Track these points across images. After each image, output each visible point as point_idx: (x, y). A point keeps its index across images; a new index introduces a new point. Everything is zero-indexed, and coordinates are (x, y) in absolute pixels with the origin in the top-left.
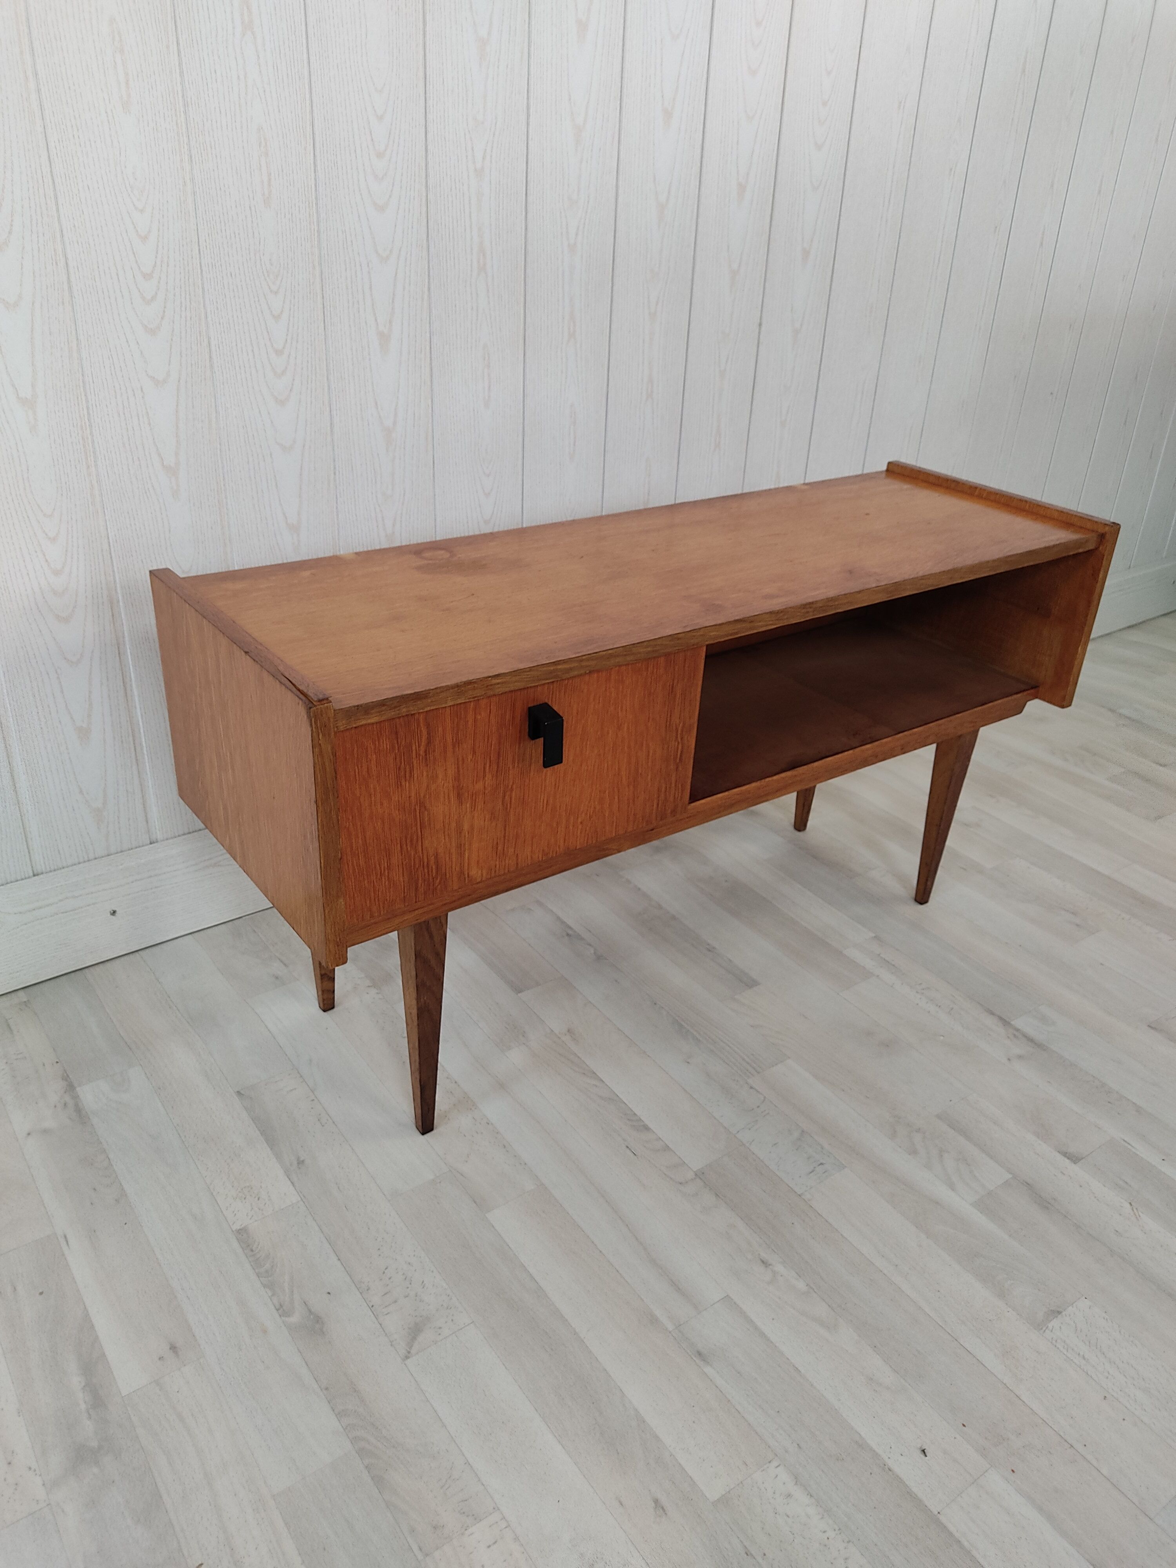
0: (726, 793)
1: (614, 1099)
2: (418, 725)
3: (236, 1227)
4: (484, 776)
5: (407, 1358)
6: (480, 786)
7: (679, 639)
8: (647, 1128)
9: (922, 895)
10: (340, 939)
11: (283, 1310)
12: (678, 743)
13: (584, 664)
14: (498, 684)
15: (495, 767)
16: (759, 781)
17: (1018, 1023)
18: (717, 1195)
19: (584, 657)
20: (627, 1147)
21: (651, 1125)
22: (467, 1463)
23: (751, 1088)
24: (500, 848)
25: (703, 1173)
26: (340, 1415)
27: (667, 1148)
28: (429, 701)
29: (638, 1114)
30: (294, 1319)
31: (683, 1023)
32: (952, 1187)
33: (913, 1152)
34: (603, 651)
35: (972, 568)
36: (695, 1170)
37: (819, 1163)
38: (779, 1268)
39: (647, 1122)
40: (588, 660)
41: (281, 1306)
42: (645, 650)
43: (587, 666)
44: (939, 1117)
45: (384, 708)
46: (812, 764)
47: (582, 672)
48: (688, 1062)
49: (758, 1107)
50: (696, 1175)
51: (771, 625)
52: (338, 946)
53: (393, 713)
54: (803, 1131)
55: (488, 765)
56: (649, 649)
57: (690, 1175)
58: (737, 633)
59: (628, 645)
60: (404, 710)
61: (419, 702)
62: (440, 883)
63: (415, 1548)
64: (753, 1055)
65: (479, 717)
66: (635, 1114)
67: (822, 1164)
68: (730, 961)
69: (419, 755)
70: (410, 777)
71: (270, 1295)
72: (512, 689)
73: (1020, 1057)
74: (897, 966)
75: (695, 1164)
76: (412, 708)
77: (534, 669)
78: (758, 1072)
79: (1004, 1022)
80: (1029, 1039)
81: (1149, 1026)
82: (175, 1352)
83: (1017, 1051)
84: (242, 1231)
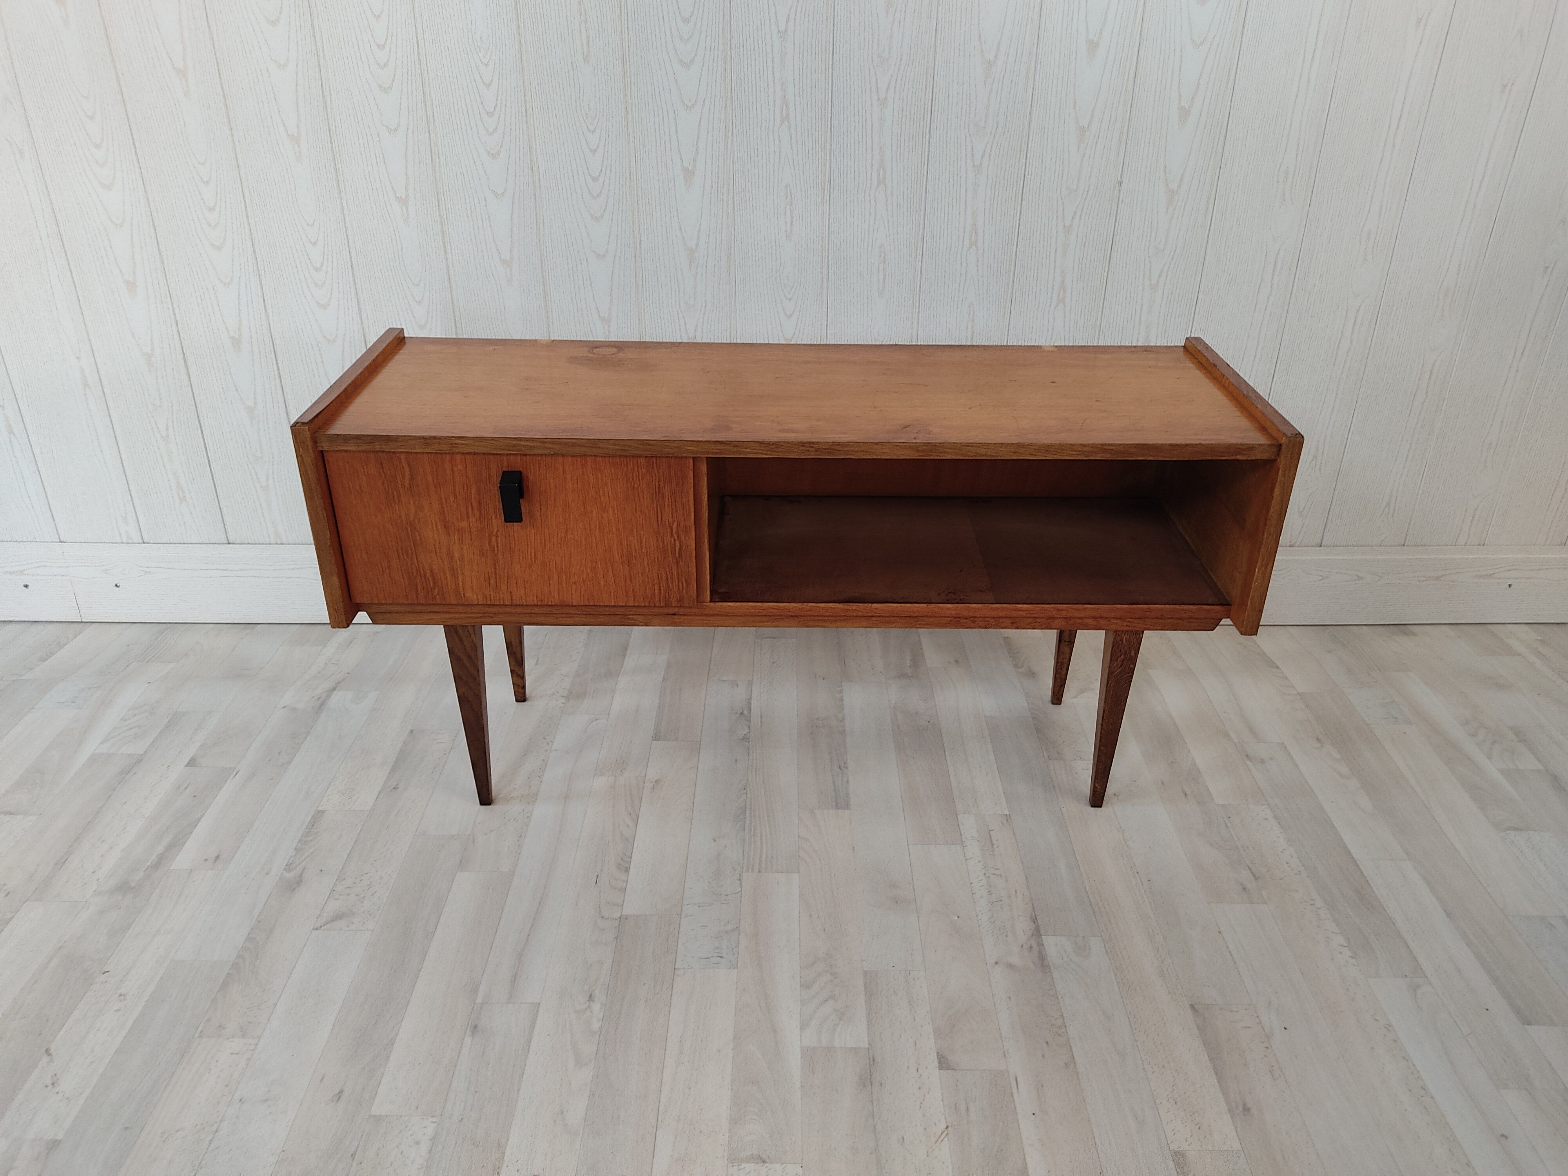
1: (629, 841)
2: (400, 462)
3: (320, 808)
4: (468, 518)
5: (317, 929)
6: (464, 524)
7: (649, 445)
8: (627, 870)
9: (1097, 799)
11: (288, 867)
12: (675, 540)
14: (464, 444)
15: (478, 514)
17: (1050, 940)
18: (616, 938)
19: (546, 440)
20: (597, 876)
21: (631, 870)
22: (275, 1005)
23: (740, 879)
24: (492, 582)
25: (627, 919)
26: (248, 939)
27: (623, 889)
28: (400, 444)
29: (633, 859)
30: (288, 875)
31: (748, 812)
32: (803, 1027)
33: (806, 986)
35: (1047, 448)
36: (623, 913)
37: (720, 955)
38: (596, 1006)
39: (632, 867)
41: (291, 864)
42: (612, 447)
43: (550, 448)
44: (865, 973)
45: (360, 441)
46: (870, 605)
47: (546, 452)
48: (715, 840)
49: (727, 895)
50: (620, 917)
53: (369, 447)
54: (738, 928)
55: (470, 508)
56: (617, 447)
57: (616, 915)
59: (593, 439)
60: (378, 446)
62: (438, 594)
63: (200, 1029)
64: (772, 857)
65: (456, 469)
66: (630, 857)
67: (721, 957)
69: (405, 486)
70: (399, 500)
71: (293, 854)
72: (477, 451)
73: (1010, 966)
74: (995, 846)
75: (628, 910)
76: (384, 447)
77: (497, 439)
78: (759, 872)
79: (1037, 933)
80: (1042, 957)
81: (1192, 1006)
82: (216, 860)
83: (1015, 960)
84: (321, 812)
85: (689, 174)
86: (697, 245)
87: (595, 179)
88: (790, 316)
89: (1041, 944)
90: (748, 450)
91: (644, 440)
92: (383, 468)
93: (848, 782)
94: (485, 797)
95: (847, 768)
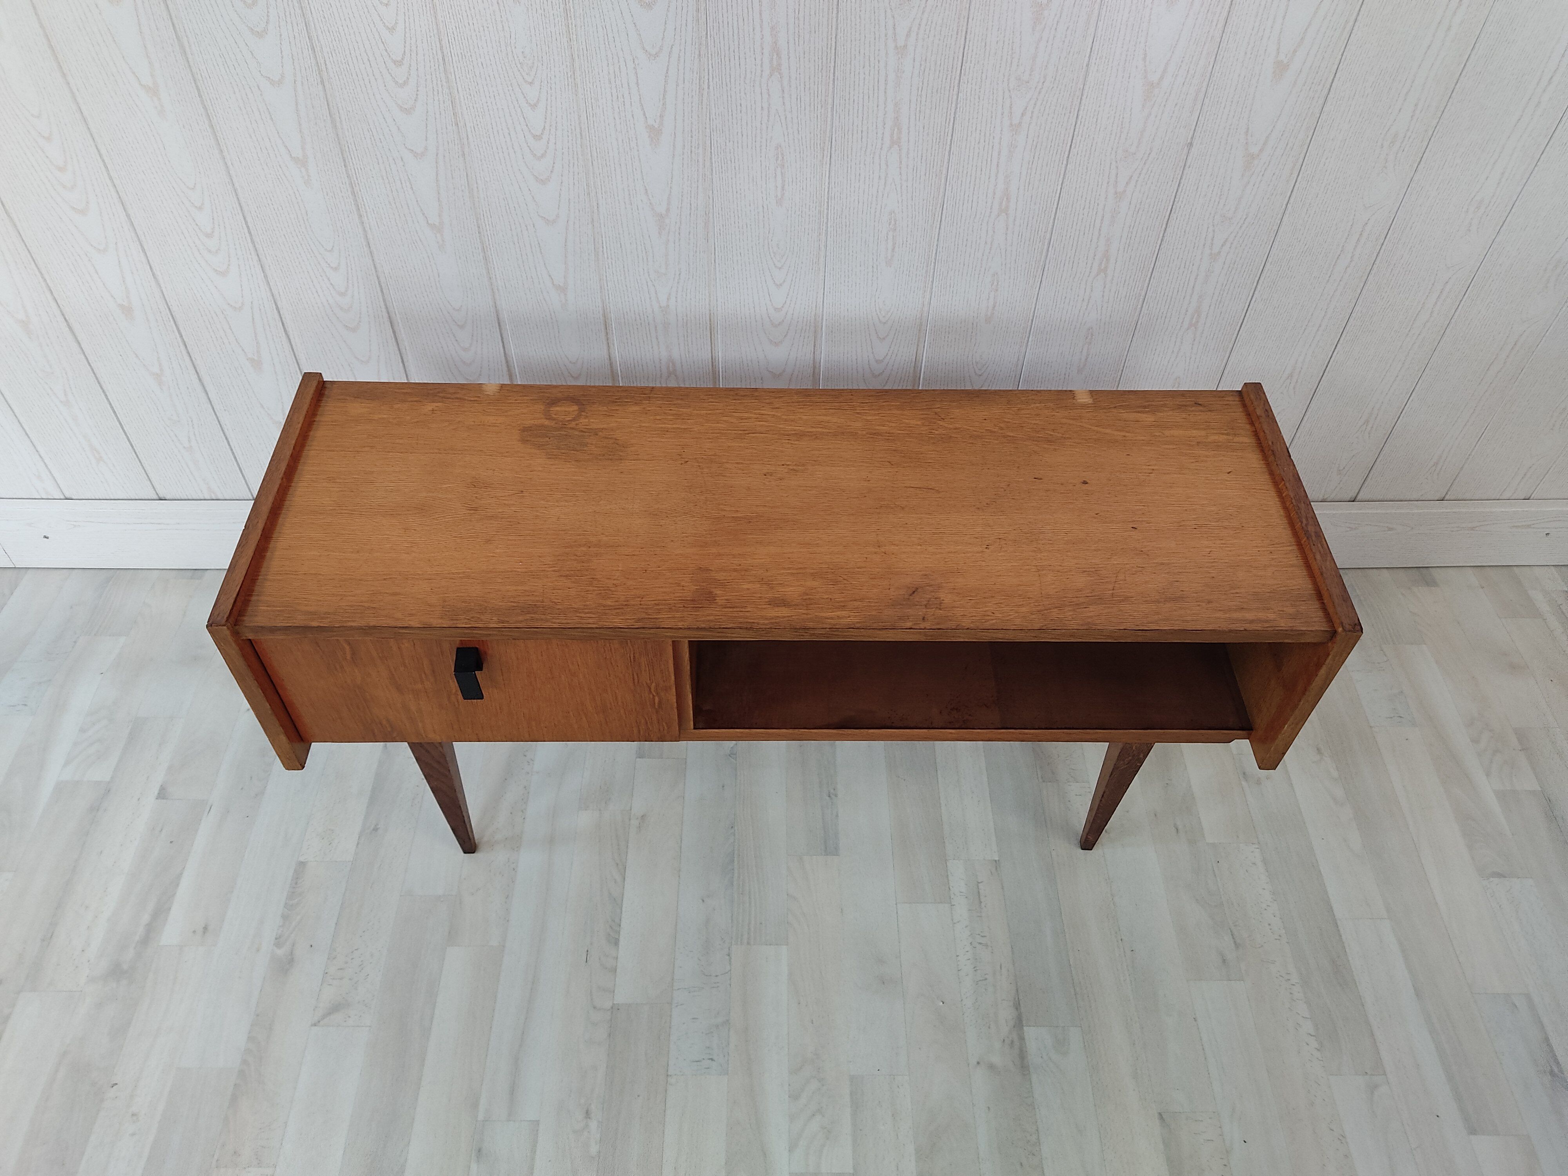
1: (617, 902)
3: (302, 859)
4: (423, 681)
5: (315, 1025)
6: (419, 686)
8: (616, 943)
9: (1088, 842)
11: (278, 941)
12: (653, 696)
15: (432, 678)
17: (1031, 1033)
18: (609, 1035)
20: (587, 951)
21: (622, 943)
22: (286, 1123)
23: (729, 955)
25: (618, 1009)
26: (251, 1039)
27: (614, 970)
28: (335, 634)
29: (623, 924)
30: (280, 952)
31: (736, 860)
32: (792, 1149)
33: (794, 1097)
36: (615, 1002)
37: (711, 1057)
38: (593, 1125)
39: (622, 939)
41: (280, 937)
43: (508, 635)
44: (851, 1079)
45: (288, 631)
46: (867, 730)
48: (703, 900)
49: (717, 976)
50: (612, 1008)
54: (727, 1021)
57: (608, 1004)
61: (324, 633)
63: (216, 1157)
64: (760, 924)
67: (712, 1059)
69: (346, 659)
70: (342, 670)
71: (281, 923)
73: (991, 1067)
74: (983, 905)
75: (620, 998)
77: (446, 629)
78: (748, 943)
79: (1019, 1023)
80: (1022, 1055)
81: (1160, 1114)
82: (204, 933)
83: (996, 1059)
84: (302, 865)
85: (655, 133)
86: (668, 210)
87: (538, 138)
88: (781, 285)
89: (1022, 1038)
91: (615, 627)
92: (319, 646)
93: (837, 816)
94: (468, 845)
95: (836, 796)
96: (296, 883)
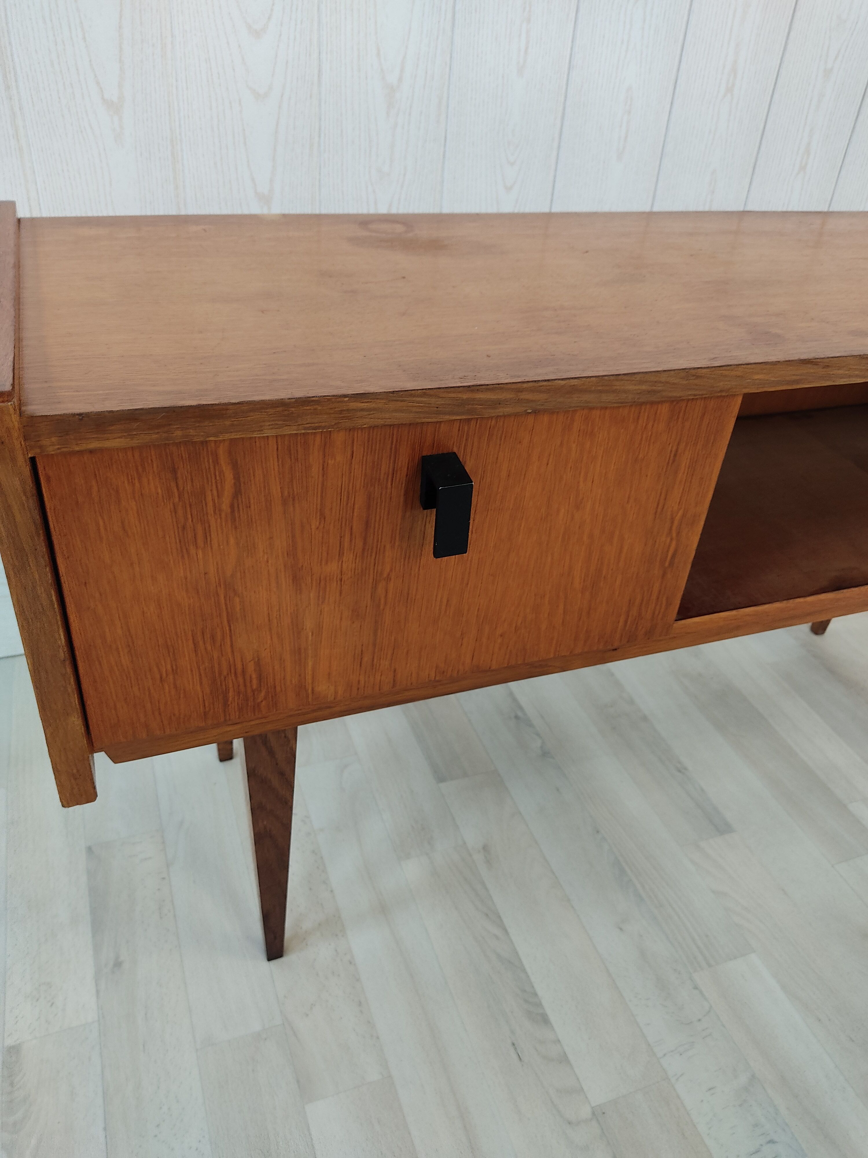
0: (734, 612)
1: (516, 965)
2: (216, 462)
3: (10, 1042)
4: (341, 554)
6: (333, 567)
7: (698, 377)
8: (545, 1020)
10: (78, 771)
12: (672, 539)
13: (524, 396)
14: (362, 410)
15: (359, 544)
16: (785, 602)
19: (525, 385)
20: (513, 1044)
21: (553, 1017)
23: (696, 988)
24: (365, 659)
25: (604, 1113)
27: (564, 1059)
28: (228, 423)
29: (540, 992)
31: (626, 868)
34: (562, 379)
36: (593, 1105)
37: (770, 1140)
39: (548, 1010)
40: (532, 390)
42: (637, 387)
43: (528, 401)
45: (135, 425)
47: (519, 409)
48: (621, 929)
49: (699, 1020)
50: (593, 1114)
51: (857, 376)
52: (75, 779)
53: (154, 436)
54: (753, 1076)
55: (347, 538)
56: (644, 387)
57: (585, 1112)
58: (797, 382)
59: (605, 376)
60: (179, 433)
61: (206, 423)
62: (265, 699)
64: (707, 936)
65: (331, 462)
66: (536, 994)
68: (702, 790)
69: (220, 510)
70: (205, 542)
72: (388, 422)
75: (597, 1096)
76: (192, 432)
77: (431, 392)
84: (14, 1050)
90: (840, 372)
91: (690, 369)
92: (176, 479)
95: (686, 767)
96: (12, 1084)
